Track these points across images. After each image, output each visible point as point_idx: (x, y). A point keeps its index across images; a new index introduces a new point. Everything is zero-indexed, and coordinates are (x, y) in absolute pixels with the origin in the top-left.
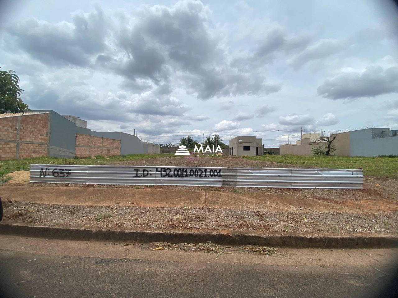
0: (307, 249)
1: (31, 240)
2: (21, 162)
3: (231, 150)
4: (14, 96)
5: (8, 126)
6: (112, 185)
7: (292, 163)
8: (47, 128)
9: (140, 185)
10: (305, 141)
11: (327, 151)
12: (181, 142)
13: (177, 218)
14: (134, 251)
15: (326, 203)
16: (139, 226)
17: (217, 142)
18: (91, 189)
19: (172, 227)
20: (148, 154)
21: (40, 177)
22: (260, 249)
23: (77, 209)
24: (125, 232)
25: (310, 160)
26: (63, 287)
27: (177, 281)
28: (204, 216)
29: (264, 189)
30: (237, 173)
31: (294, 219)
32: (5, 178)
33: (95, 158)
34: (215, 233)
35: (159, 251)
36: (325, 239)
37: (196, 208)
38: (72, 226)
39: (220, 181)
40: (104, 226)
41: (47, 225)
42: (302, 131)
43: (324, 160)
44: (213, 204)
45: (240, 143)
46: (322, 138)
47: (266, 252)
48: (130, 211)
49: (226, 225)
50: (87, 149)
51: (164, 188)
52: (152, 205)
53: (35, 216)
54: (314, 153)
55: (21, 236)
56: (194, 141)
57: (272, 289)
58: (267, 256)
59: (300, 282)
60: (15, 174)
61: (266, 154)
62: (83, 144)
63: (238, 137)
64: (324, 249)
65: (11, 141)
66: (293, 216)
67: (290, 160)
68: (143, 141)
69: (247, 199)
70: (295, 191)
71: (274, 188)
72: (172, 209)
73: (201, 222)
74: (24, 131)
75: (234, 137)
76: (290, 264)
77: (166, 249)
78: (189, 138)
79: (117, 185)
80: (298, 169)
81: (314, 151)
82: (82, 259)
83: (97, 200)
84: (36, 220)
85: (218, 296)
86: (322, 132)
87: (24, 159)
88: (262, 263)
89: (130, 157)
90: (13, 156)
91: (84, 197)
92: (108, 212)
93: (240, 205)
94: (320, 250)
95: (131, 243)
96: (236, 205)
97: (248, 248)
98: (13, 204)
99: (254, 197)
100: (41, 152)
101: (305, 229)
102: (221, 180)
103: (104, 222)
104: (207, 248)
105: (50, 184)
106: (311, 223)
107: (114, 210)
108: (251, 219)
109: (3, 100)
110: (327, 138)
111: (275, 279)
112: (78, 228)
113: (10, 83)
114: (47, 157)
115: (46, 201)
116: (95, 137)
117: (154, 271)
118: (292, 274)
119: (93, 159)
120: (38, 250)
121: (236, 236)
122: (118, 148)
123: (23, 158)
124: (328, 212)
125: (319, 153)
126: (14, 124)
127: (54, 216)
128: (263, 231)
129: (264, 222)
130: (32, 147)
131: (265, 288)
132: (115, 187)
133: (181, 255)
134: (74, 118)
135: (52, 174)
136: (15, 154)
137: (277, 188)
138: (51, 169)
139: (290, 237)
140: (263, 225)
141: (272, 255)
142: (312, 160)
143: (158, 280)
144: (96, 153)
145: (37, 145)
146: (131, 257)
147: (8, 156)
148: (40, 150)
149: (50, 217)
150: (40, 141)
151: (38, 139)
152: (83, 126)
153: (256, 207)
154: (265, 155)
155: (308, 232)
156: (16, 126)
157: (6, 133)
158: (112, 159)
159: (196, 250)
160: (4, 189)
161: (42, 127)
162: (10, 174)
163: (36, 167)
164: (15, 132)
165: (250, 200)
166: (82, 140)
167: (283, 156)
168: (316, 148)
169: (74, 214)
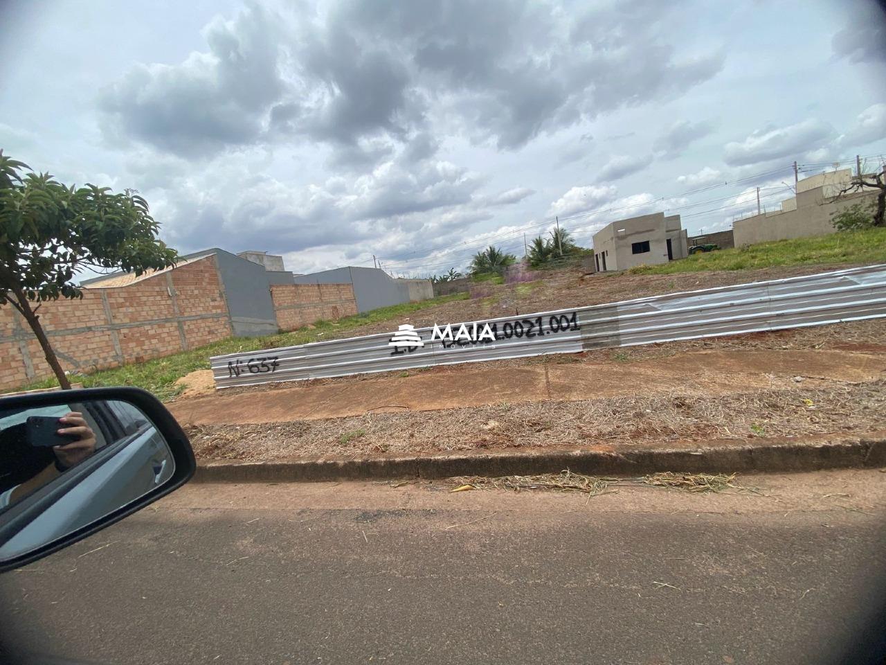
0: (816, 472)
1: (242, 488)
2: (193, 355)
3: (600, 261)
4: (149, 237)
5: (155, 294)
6: (355, 377)
7: (770, 263)
8: (218, 285)
9: (406, 370)
10: (808, 198)
11: (875, 213)
12: (476, 264)
13: (489, 427)
14: (418, 495)
15: (871, 357)
16: (418, 449)
17: (562, 246)
18: (320, 389)
19: (483, 445)
20: (410, 303)
21: (231, 378)
22: (688, 480)
23: (305, 428)
24: (394, 461)
25: (824, 247)
26: (310, 563)
27: (508, 548)
28: (548, 420)
29: (693, 345)
30: (617, 314)
31: (778, 407)
32: (176, 387)
33: (314, 327)
34: (577, 452)
35: (465, 492)
36: (865, 446)
37: (528, 405)
38: (303, 458)
39: (577, 341)
40: (357, 454)
41: (262, 460)
42: (796, 172)
43: (868, 242)
44: (567, 391)
45: (621, 238)
46: (859, 181)
47: (706, 486)
48: (398, 422)
49: (601, 435)
50: (295, 313)
51: (454, 369)
52: (435, 406)
53: (240, 446)
54: (837, 226)
55: (226, 483)
56: (504, 255)
57: (723, 563)
58: (709, 494)
59: (794, 546)
60: (190, 378)
61: (694, 253)
62: (286, 304)
63: (614, 223)
64: (863, 468)
65: (167, 320)
66: (773, 400)
67: (765, 257)
68: (395, 276)
69: (649, 372)
70: (781, 336)
71: (719, 338)
72: (478, 411)
73: (543, 432)
74: (183, 297)
75: (604, 226)
76: (769, 509)
77: (478, 488)
78: (492, 250)
79: (363, 375)
80: (786, 280)
81: (838, 220)
82: (331, 513)
83: (335, 408)
84: (243, 453)
85: (598, 574)
86: (859, 163)
87: (197, 349)
88: (696, 508)
89: (377, 314)
90: (177, 347)
91: (311, 405)
92: (359, 428)
93: (633, 386)
94: (850, 473)
95: (410, 482)
96: (622, 388)
97: (658, 480)
98: (201, 431)
99: (666, 366)
100: (219, 331)
101: (808, 428)
102: (579, 336)
103: (354, 446)
104: (565, 484)
105: (250, 387)
106: (827, 412)
107: (368, 423)
108: (663, 417)
109: (133, 249)
110: (874, 177)
111: (731, 541)
112: (313, 461)
113: (135, 214)
114: (232, 339)
115: (251, 418)
116: (305, 286)
117: (460, 530)
118: (774, 530)
119: (311, 330)
120: (257, 504)
121: (628, 455)
122: (351, 301)
123: (194, 347)
124: (875, 379)
125: (854, 222)
126: (164, 288)
127: (269, 443)
128: (695, 440)
129: (696, 420)
130: (203, 325)
131: (707, 560)
132: (362, 378)
133: (510, 498)
134: (257, 255)
135: (248, 369)
136: (180, 342)
137: (727, 336)
138: (245, 361)
139: (769, 448)
140: (692, 428)
141: (722, 491)
142: (832, 248)
143: (472, 546)
144: (314, 318)
145: (210, 320)
146: (415, 504)
147: (170, 348)
148: (217, 327)
149: (264, 446)
150: (214, 311)
151: (210, 308)
152: (278, 269)
153: (673, 388)
154: (692, 256)
155: (816, 435)
156: (168, 291)
157: (155, 308)
158: (345, 325)
159: (539, 488)
160: (180, 407)
161: (209, 284)
162: (182, 380)
163: (221, 360)
164: (169, 302)
165: (658, 373)
166: (283, 295)
167: (743, 250)
168: (843, 212)
169: (301, 436)
